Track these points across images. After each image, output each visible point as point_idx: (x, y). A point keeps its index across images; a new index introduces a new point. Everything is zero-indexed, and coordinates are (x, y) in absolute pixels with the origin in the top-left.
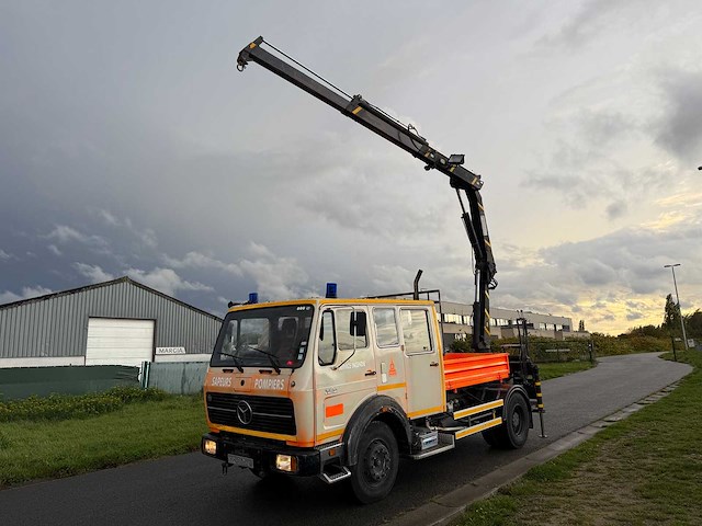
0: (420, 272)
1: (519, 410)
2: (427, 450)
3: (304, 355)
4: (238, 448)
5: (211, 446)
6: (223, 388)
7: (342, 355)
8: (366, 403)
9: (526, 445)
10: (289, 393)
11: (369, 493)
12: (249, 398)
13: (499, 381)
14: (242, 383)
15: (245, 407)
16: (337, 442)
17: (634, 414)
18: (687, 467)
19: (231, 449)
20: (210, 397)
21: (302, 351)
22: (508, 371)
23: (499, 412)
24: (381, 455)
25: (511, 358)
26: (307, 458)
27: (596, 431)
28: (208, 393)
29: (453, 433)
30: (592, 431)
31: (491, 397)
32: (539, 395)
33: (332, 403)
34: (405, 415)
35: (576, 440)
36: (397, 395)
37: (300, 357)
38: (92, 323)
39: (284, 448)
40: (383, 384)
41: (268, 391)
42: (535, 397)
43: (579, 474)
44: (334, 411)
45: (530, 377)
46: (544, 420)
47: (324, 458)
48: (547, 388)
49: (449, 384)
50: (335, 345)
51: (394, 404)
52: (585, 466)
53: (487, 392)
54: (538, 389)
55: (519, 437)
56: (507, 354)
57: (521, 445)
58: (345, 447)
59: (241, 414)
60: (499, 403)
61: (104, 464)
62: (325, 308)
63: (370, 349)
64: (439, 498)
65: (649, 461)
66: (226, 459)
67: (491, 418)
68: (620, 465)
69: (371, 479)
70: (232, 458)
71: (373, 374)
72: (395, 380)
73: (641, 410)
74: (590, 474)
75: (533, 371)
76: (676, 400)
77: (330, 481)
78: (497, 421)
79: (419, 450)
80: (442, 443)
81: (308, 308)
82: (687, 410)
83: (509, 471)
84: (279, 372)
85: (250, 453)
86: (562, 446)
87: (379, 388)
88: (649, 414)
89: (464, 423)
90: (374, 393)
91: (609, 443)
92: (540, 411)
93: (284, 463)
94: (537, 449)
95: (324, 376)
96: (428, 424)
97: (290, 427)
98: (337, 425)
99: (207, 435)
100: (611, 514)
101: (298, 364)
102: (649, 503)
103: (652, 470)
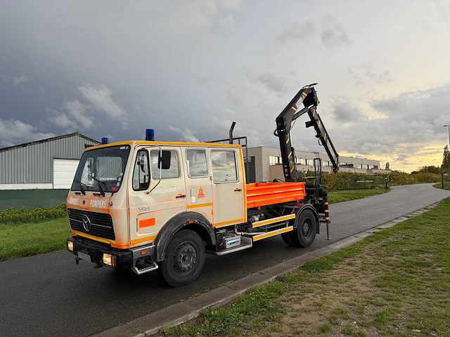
0: (234, 123)
1: (308, 221)
2: (232, 248)
3: (121, 182)
4: (84, 248)
5: (71, 245)
6: (75, 206)
7: (153, 183)
8: (177, 217)
9: (313, 245)
10: (109, 210)
11: (177, 279)
12: (90, 214)
13: (295, 202)
14: (84, 202)
15: (86, 219)
16: (151, 244)
17: (399, 224)
18: (417, 264)
19: (80, 248)
20: (70, 212)
21: (119, 179)
22: (305, 194)
23: (291, 222)
24: (189, 253)
25: (306, 186)
27: (368, 235)
28: (69, 209)
29: (251, 236)
30: (364, 235)
31: (288, 212)
32: (326, 211)
33: (145, 217)
34: (211, 225)
35: (353, 240)
36: (206, 212)
37: (118, 184)
38: (56, 162)
40: (193, 204)
41: (97, 209)
42: (324, 212)
43: (340, 266)
44: (147, 223)
45: (321, 199)
46: (329, 227)
47: (136, 257)
48: (332, 209)
50: (149, 176)
51: (201, 217)
52: (347, 261)
53: (286, 208)
54: (326, 207)
55: (307, 239)
56: (304, 183)
57: (309, 245)
58: (155, 249)
59: (85, 224)
60: (292, 216)
62: (140, 148)
63: (182, 178)
64: (230, 283)
65: (394, 258)
66: (77, 255)
67: (285, 226)
68: (372, 261)
69: (178, 269)
70: (81, 255)
71: (183, 196)
72: (202, 201)
73: (404, 222)
74: (349, 267)
75: (324, 195)
76: (431, 216)
77: (139, 272)
78: (290, 229)
79: (224, 248)
80: (243, 243)
81: (127, 148)
82: (436, 222)
84: (104, 195)
85: (89, 252)
86: (338, 246)
87: (188, 207)
88: (410, 224)
89: (260, 230)
90: (184, 210)
91: (373, 244)
92: (327, 222)
93: (107, 259)
94: (319, 247)
95: (138, 199)
96: (236, 230)
97: (111, 235)
98: (153, 231)
99: (69, 238)
100: (346, 299)
101: (116, 189)
102: (379, 291)
103: (392, 265)
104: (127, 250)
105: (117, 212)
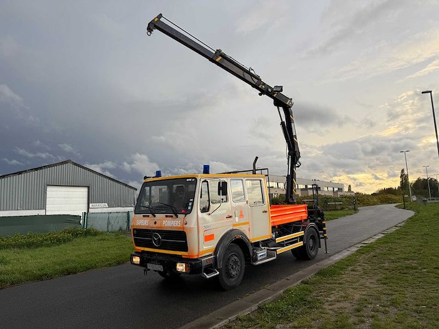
0: (257, 158)
1: (313, 237)
2: (261, 260)
3: (192, 206)
4: (153, 260)
5: (137, 260)
6: (143, 226)
7: (213, 207)
8: (227, 233)
9: (317, 257)
10: (183, 228)
11: (229, 284)
12: (161, 232)
13: (301, 221)
14: (155, 223)
15: (157, 236)
16: (211, 255)
17: (379, 239)
18: (407, 268)
19: (149, 261)
20: (135, 231)
21: (190, 204)
22: (307, 215)
23: (301, 238)
24: (235, 262)
25: (308, 208)
26: (194, 264)
27: (356, 249)
28: (134, 229)
29: (275, 250)
30: (354, 249)
31: (296, 230)
32: (324, 229)
33: (208, 233)
34: (249, 240)
35: (346, 254)
36: (244, 229)
37: (189, 208)
38: (49, 189)
39: (181, 259)
40: (236, 223)
41: (171, 227)
42: (322, 230)
43: (347, 272)
44: (209, 238)
45: (319, 219)
46: (327, 243)
47: (204, 264)
48: (329, 225)
49: (273, 222)
50: (209, 201)
51: (242, 234)
52: (350, 268)
53: (294, 227)
54: (324, 225)
55: (313, 253)
56: (306, 205)
57: (314, 257)
58: (215, 259)
59: (155, 241)
60: (301, 233)
61: (68, 272)
62: (203, 180)
63: (229, 203)
64: (269, 287)
65: (387, 265)
66: (146, 266)
67: (297, 242)
68: (370, 267)
69: (230, 276)
70: (149, 266)
71: (230, 217)
72: (243, 221)
73: (383, 237)
74: (353, 273)
75: (322, 215)
76: (403, 232)
77: (208, 277)
78: (300, 244)
79: (256, 260)
80: (269, 256)
81: (193, 180)
82: (410, 237)
83: (307, 272)
84: (177, 217)
85: (161, 262)
86: (337, 258)
87: (234, 225)
88: (388, 239)
89: (281, 245)
90: (231, 228)
91: (364, 255)
92: (325, 238)
93: (181, 267)
94: (322, 259)
95: (203, 219)
96: (261, 245)
97: (184, 247)
98: (212, 245)
99: (133, 253)
100: (364, 293)
101: (188, 212)
102: (385, 287)
103: (387, 269)
104: (197, 259)
105: (191, 229)
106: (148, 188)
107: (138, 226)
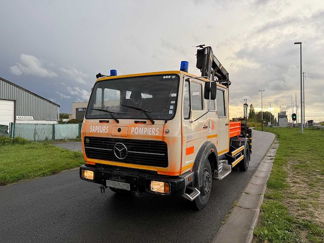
3: (175, 110)
4: (115, 176)
5: (89, 174)
6: (101, 134)
8: (204, 147)
10: (163, 137)
12: (126, 141)
13: (237, 136)
14: (119, 130)
15: (121, 147)
19: (109, 177)
20: (88, 140)
21: (172, 107)
23: (243, 152)
26: (177, 184)
28: (86, 138)
33: (189, 146)
34: (217, 154)
36: (214, 141)
37: (171, 112)
39: (157, 177)
40: (210, 135)
41: (144, 136)
44: (190, 151)
47: (187, 183)
50: (190, 105)
51: (215, 147)
54: (251, 141)
55: (247, 165)
56: (241, 122)
58: (196, 175)
59: (117, 152)
60: (243, 147)
62: (186, 78)
63: (205, 111)
64: (237, 203)
66: (104, 184)
67: (240, 155)
70: (110, 183)
71: (206, 127)
75: (249, 132)
77: (192, 199)
78: (242, 157)
79: (217, 174)
80: (224, 169)
81: (174, 77)
84: (153, 123)
85: (127, 179)
90: (206, 140)
93: (158, 187)
95: (186, 128)
97: (164, 162)
99: (83, 166)
101: (169, 118)
105: (174, 139)
106: (99, 90)
107: (91, 133)
